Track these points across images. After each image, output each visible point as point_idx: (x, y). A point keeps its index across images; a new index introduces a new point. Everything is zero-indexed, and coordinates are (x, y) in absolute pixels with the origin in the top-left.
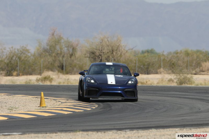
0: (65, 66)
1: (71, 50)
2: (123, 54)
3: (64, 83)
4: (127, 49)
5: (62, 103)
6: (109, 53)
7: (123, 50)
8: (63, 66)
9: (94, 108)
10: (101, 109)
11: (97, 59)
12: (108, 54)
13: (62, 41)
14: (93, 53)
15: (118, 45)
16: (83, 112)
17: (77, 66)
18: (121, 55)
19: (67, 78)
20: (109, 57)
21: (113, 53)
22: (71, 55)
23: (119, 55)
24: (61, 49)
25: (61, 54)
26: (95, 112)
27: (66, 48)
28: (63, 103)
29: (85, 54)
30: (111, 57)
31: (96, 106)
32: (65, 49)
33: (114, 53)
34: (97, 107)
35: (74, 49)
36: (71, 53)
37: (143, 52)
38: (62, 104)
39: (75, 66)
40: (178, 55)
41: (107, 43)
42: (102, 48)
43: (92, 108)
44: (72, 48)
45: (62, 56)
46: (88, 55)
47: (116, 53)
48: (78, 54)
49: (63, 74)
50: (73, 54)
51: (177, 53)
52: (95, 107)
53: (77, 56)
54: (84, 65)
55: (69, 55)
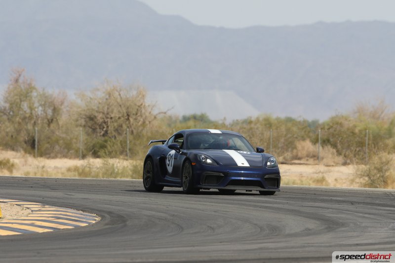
0: (38, 142)
1: (50, 112)
2: (147, 122)
3: (35, 174)
4: (155, 112)
5: (32, 211)
6: (122, 119)
7: (147, 114)
8: (34, 141)
9: (94, 222)
10: (107, 224)
11: (98, 130)
12: (120, 121)
13: (34, 94)
14: (91, 118)
15: (139, 104)
16: (72, 229)
17: (61, 142)
18: (144, 122)
19: (42, 164)
20: (121, 126)
21: (128, 119)
22: (50, 122)
23: (140, 123)
24: (31, 109)
25: (31, 118)
26: (94, 229)
27: (40, 108)
28: (34, 212)
29: (77, 120)
30: (125, 127)
31: (97, 219)
32: (39, 111)
33: (131, 120)
34: (99, 220)
35: (55, 110)
36: (49, 117)
37: (186, 119)
38: (32, 214)
39: (57, 141)
40: (252, 125)
41: (119, 100)
42: (108, 108)
43: (89, 223)
44: (52, 108)
45: (33, 122)
46: (83, 122)
47: (136, 119)
48: (63, 119)
49: (34, 156)
50: (55, 120)
51: (250, 122)
52: (95, 220)
53: (61, 123)
54: (74, 140)
55: (46, 121)
